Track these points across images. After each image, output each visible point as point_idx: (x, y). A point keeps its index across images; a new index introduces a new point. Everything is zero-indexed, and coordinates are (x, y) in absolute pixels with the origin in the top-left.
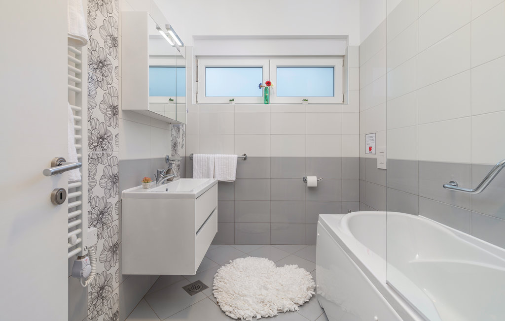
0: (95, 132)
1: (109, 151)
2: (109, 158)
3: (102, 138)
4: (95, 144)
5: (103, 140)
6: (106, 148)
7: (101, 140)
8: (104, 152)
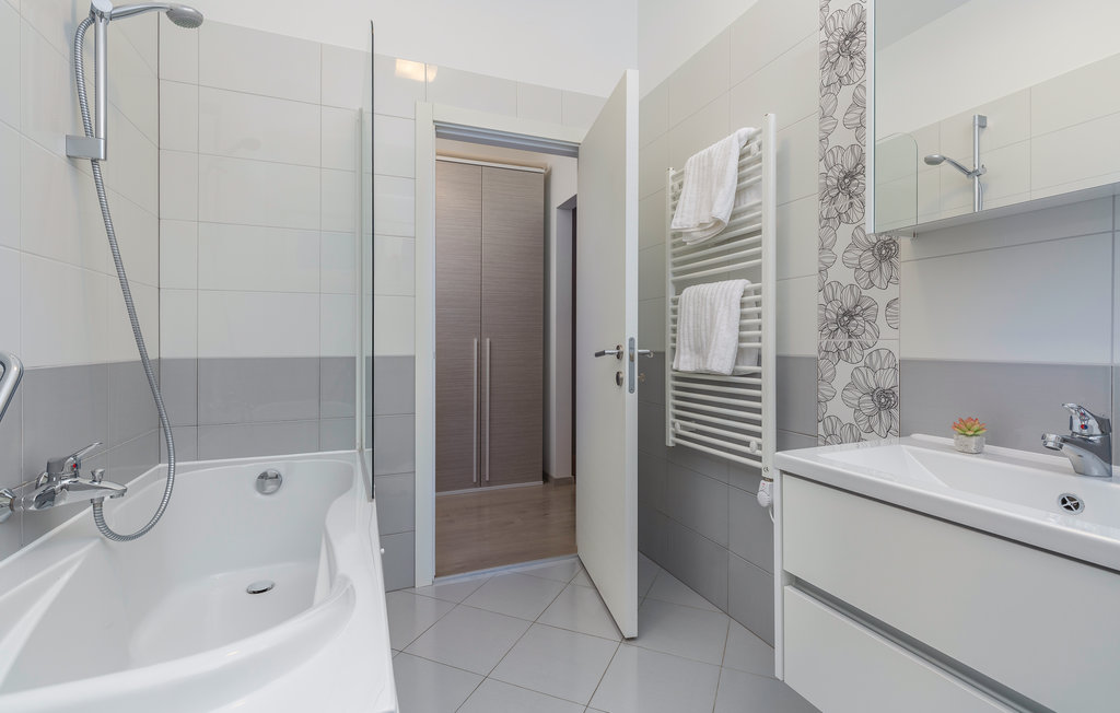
0: (835, 306)
1: (867, 339)
2: (866, 352)
3: (849, 314)
4: (833, 327)
5: (852, 317)
6: (857, 332)
7: (846, 319)
8: (854, 340)
